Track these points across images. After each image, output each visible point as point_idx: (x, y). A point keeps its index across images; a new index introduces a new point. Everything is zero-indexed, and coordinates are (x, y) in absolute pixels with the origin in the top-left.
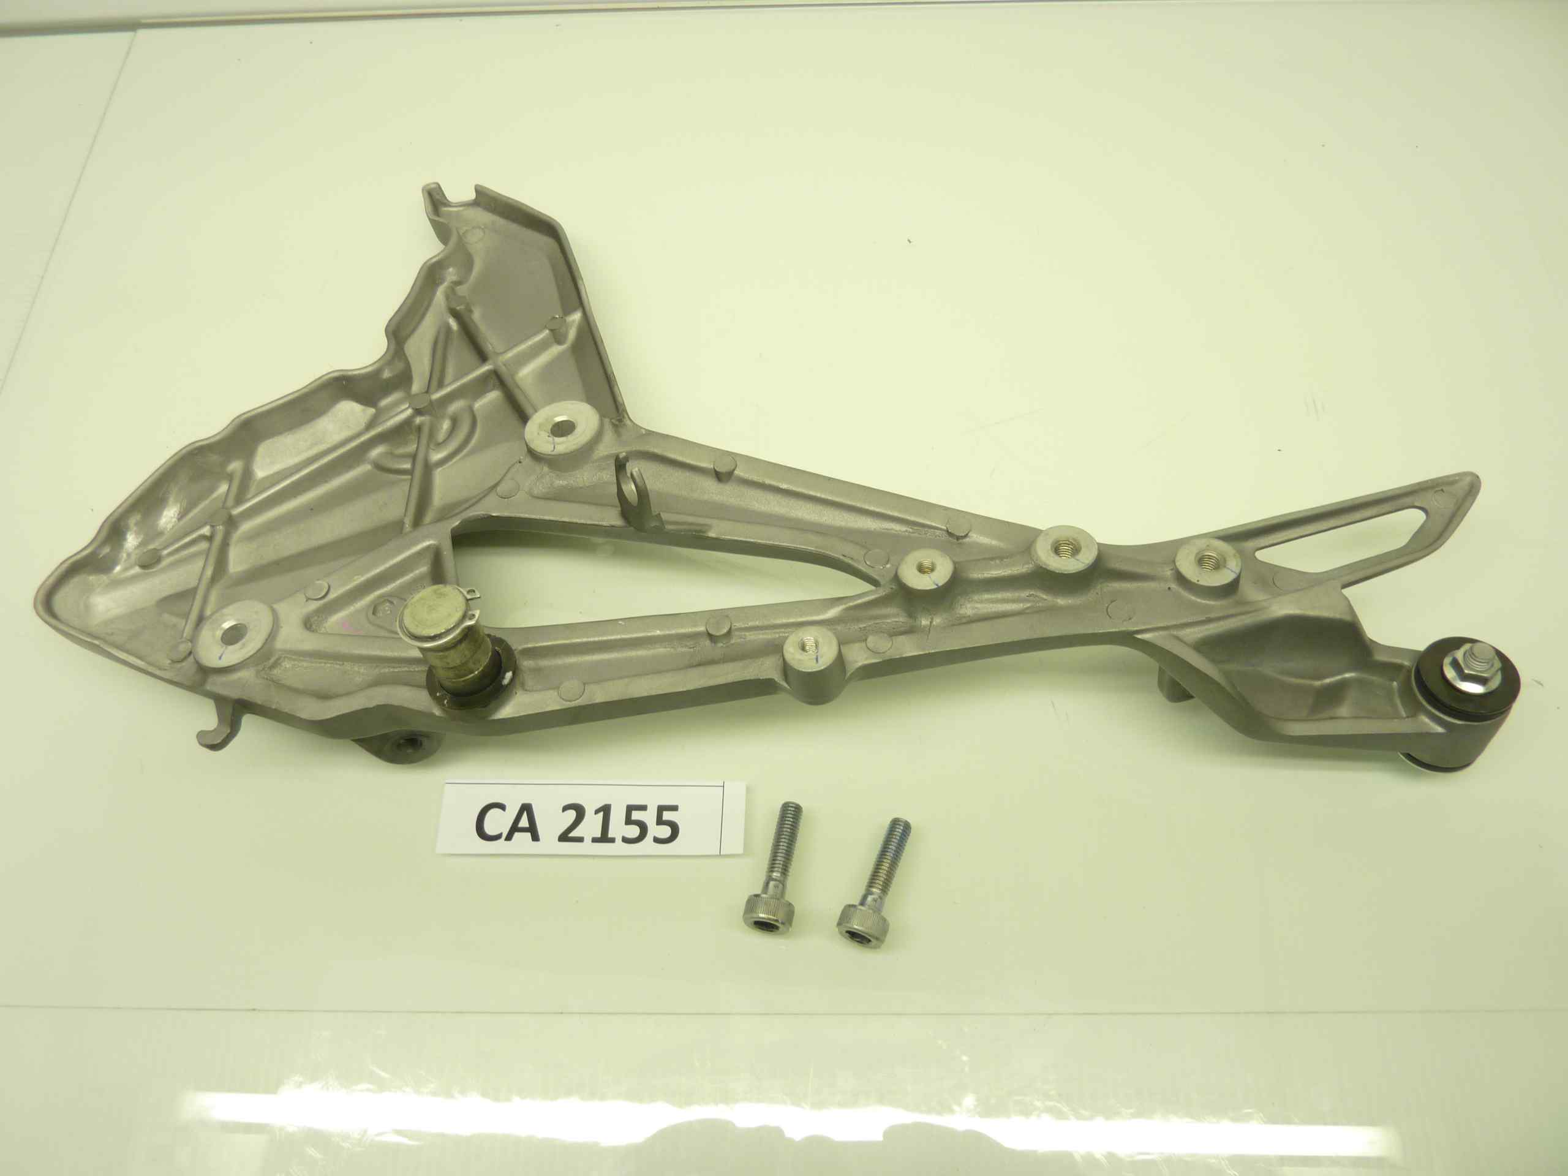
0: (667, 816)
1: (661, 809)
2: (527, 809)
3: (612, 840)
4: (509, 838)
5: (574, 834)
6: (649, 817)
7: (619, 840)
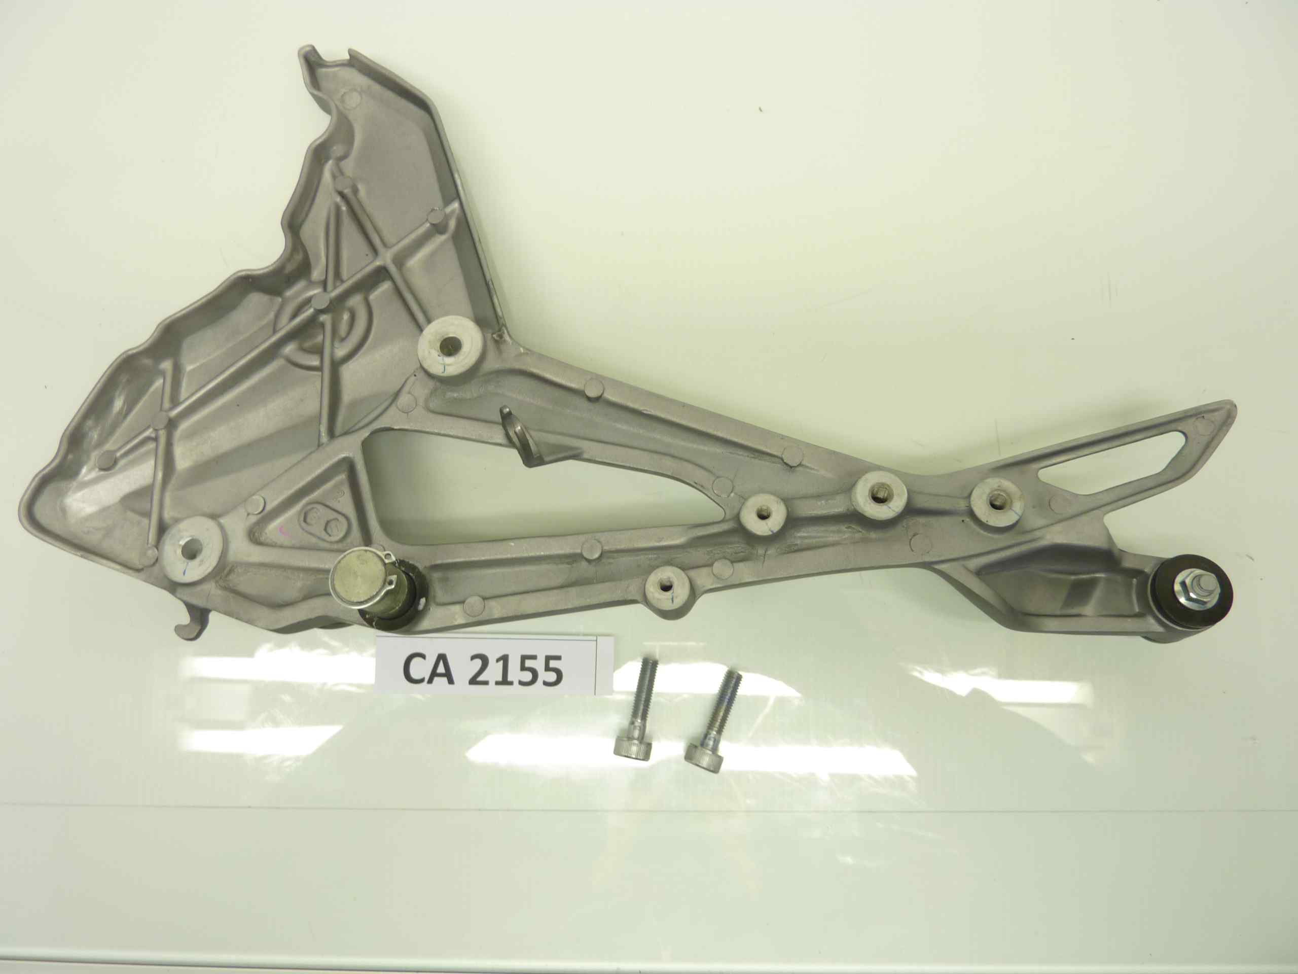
0: (553, 664)
1: (548, 659)
2: (442, 658)
3: (511, 683)
4: (430, 681)
5: (481, 678)
6: (539, 665)
7: (516, 683)
